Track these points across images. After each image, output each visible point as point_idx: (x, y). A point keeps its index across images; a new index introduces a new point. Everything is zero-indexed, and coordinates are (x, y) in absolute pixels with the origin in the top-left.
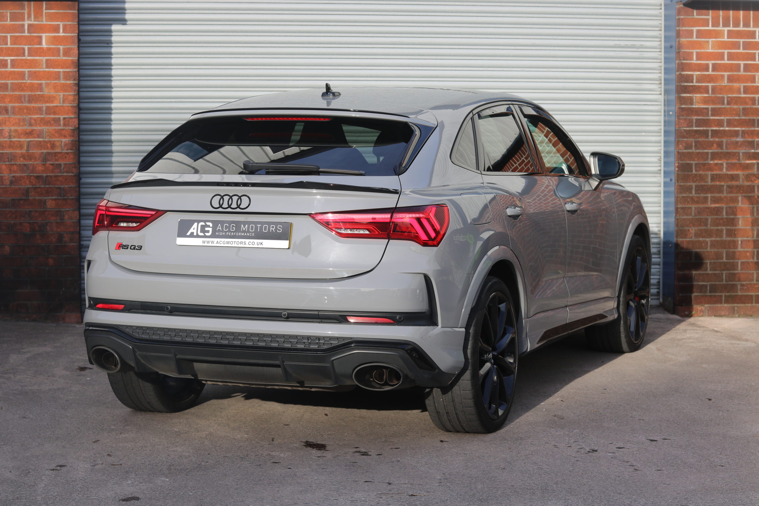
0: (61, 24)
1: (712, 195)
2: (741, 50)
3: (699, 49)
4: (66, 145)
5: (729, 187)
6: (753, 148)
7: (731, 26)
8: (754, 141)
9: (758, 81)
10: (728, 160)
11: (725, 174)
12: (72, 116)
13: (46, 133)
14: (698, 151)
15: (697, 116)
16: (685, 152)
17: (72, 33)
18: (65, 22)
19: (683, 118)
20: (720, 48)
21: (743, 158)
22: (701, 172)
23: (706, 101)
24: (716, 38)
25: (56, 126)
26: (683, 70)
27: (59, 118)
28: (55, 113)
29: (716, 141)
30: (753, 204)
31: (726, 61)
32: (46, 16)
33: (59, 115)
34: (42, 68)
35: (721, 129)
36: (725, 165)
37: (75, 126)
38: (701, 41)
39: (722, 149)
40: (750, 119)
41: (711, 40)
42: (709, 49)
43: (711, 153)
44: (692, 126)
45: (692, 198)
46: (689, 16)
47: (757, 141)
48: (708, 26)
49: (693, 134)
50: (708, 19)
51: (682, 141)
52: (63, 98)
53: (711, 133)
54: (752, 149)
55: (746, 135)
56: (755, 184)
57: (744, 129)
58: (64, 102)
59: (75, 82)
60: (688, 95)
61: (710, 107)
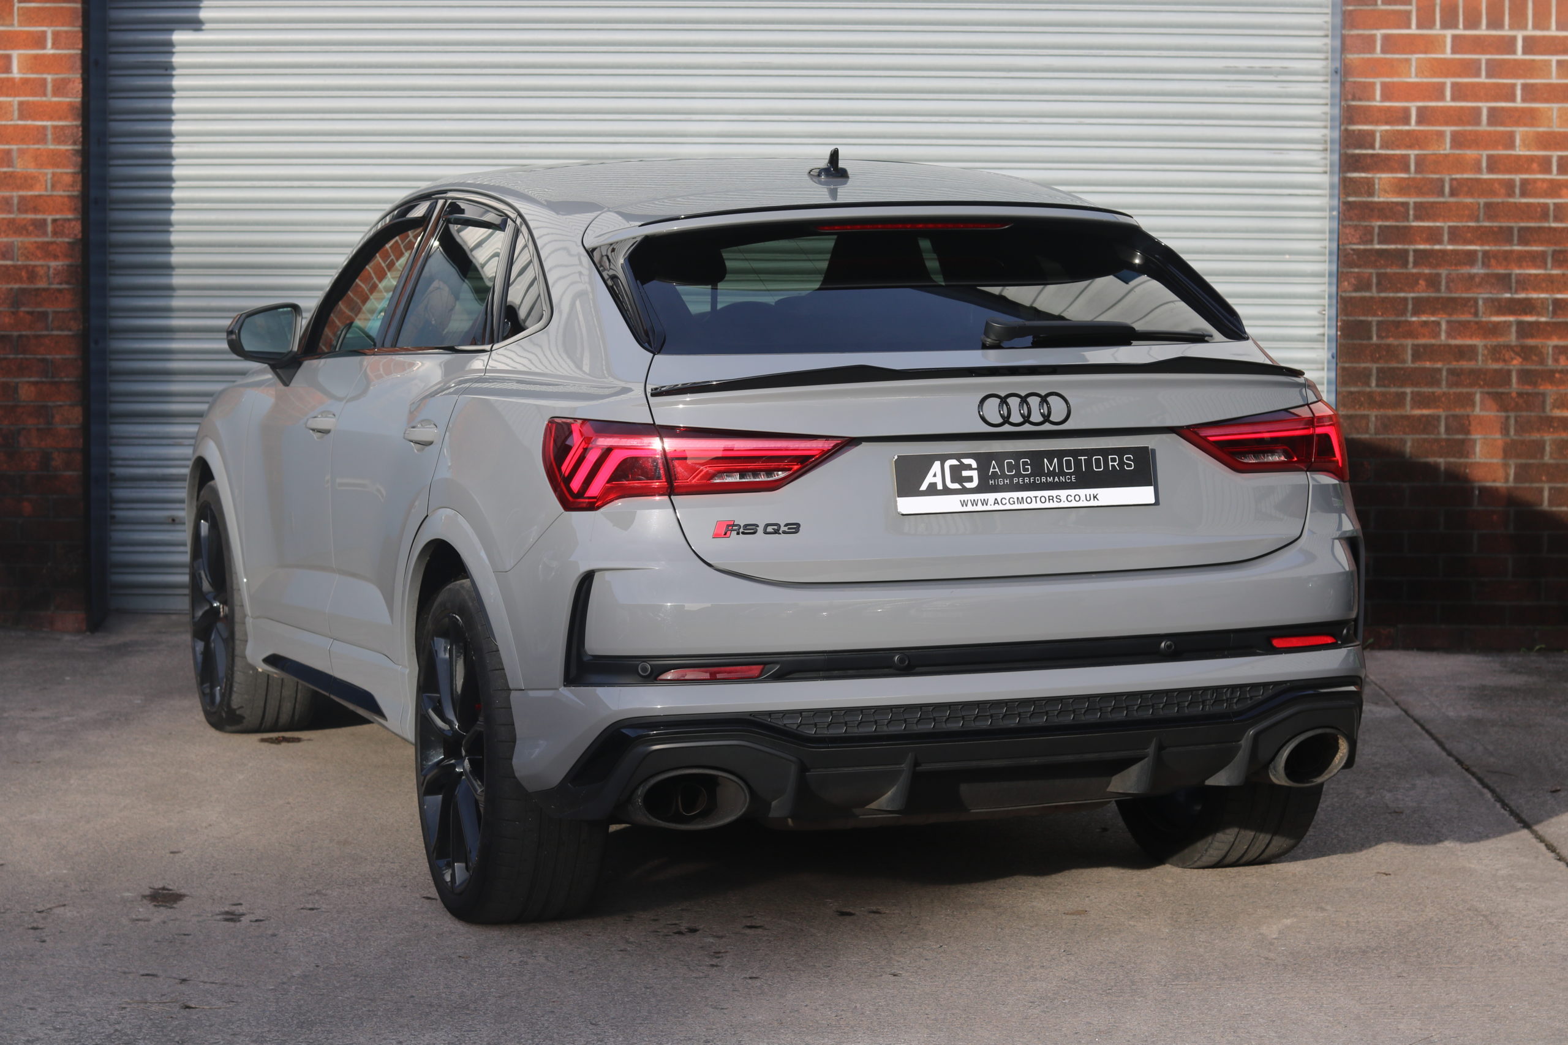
0: (49, 31)
1: (1416, 389)
2: (1483, 79)
3: (1388, 76)
4: (57, 273)
5: (1451, 372)
6: (1509, 289)
7: (1461, 26)
8: (1509, 275)
9: (1520, 146)
10: (1450, 315)
11: (1445, 346)
12: (70, 216)
13: (19, 249)
14: (1383, 295)
15: (1382, 220)
16: (1355, 298)
17: (69, 49)
18: (56, 26)
19: (1350, 223)
20: (1434, 75)
21: (1486, 310)
22: (1390, 341)
23: (1402, 188)
24: (1426, 52)
25: (37, 236)
26: (1351, 121)
27: (45, 220)
28: (35, 210)
29: (1425, 275)
30: (1506, 410)
31: (1448, 103)
32: (18, 15)
33: (44, 213)
34: (11, 120)
35: (1437, 247)
36: (1444, 326)
37: (76, 235)
38: (1392, 60)
39: (1438, 290)
40: (1501, 228)
41: (1414, 57)
42: (1410, 77)
43: (1413, 298)
44: (1371, 242)
45: (1370, 396)
46: (1367, 5)
47: (1517, 275)
48: (1409, 27)
49: (1373, 259)
50: (1409, 13)
51: (1347, 273)
52: (52, 178)
53: (1414, 256)
54: (1506, 292)
55: (1493, 262)
56: (1512, 367)
57: (1487, 248)
58: (53, 187)
59: (76, 147)
60: (1363, 175)
61: (1412, 200)
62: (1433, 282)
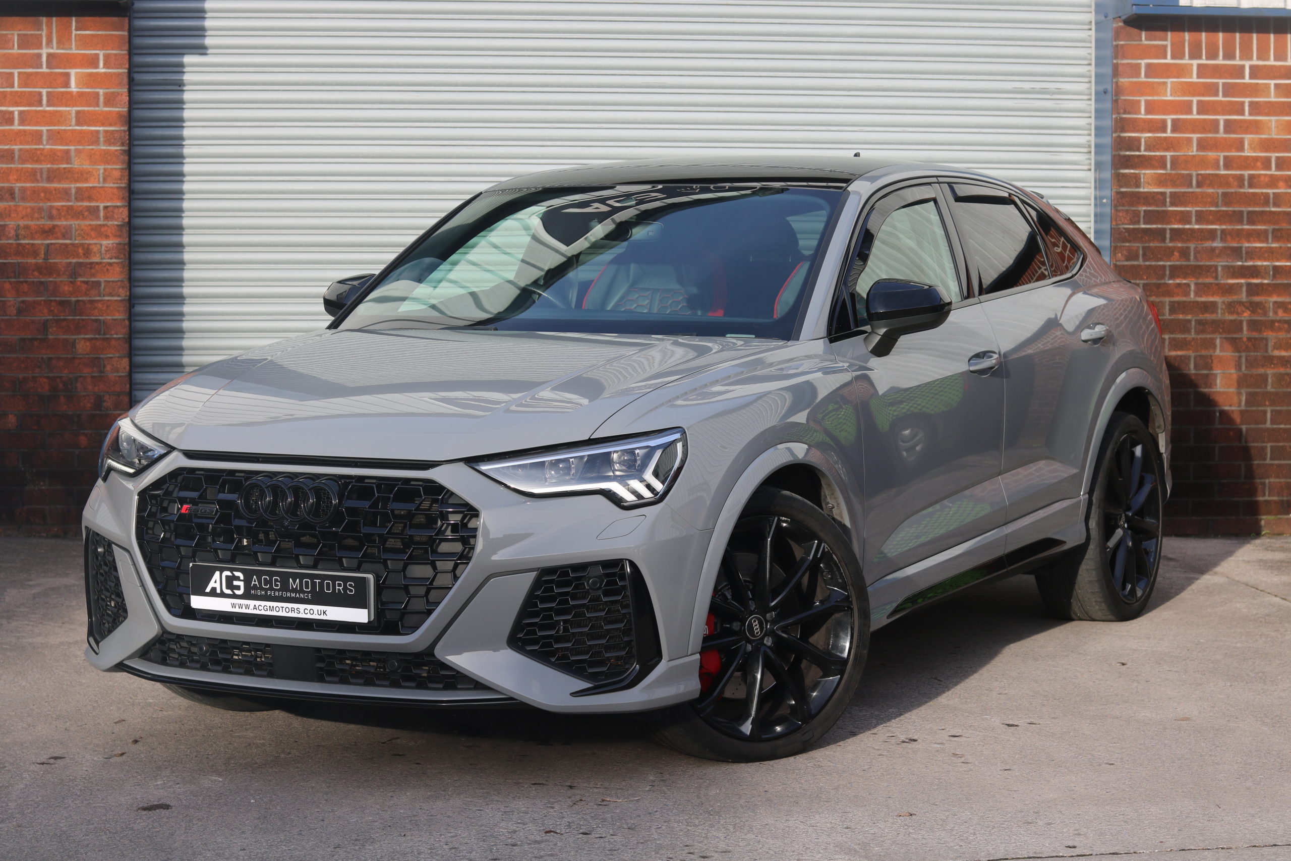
0: (101, 54)
1: (1172, 336)
2: (1220, 98)
3: (1150, 96)
4: (108, 250)
5: (1199, 322)
6: (1241, 259)
7: (1204, 57)
8: (1241, 247)
9: (1248, 149)
10: (1197, 278)
11: (1193, 302)
12: (119, 204)
13: (76, 230)
14: (1147, 263)
15: (1146, 206)
16: (1126, 266)
17: (118, 68)
18: (107, 50)
19: (1123, 208)
20: (1184, 95)
21: (1224, 274)
23: (1161, 181)
24: (1178, 77)
25: (91, 220)
26: (1123, 130)
27: (98, 207)
28: (90, 199)
29: (1178, 248)
30: (1239, 352)
31: (1195, 116)
32: (76, 40)
33: (97, 201)
34: (70, 126)
35: (1187, 226)
36: (1193, 287)
37: (123, 219)
38: (1153, 83)
39: (1189, 260)
40: (1234, 211)
41: (1169, 81)
42: (1166, 96)
43: (1170, 266)
44: (1138, 223)
46: (1134, 41)
47: (1246, 247)
48: (1165, 58)
49: (1140, 235)
50: (1166, 46)
51: (1121, 246)
52: (103, 173)
53: (1170, 233)
54: (1238, 261)
55: (1229, 238)
56: (1243, 318)
57: (1224, 227)
58: (105, 180)
59: (123, 148)
60: (1132, 171)
61: (1168, 191)
62: (1185, 253)
